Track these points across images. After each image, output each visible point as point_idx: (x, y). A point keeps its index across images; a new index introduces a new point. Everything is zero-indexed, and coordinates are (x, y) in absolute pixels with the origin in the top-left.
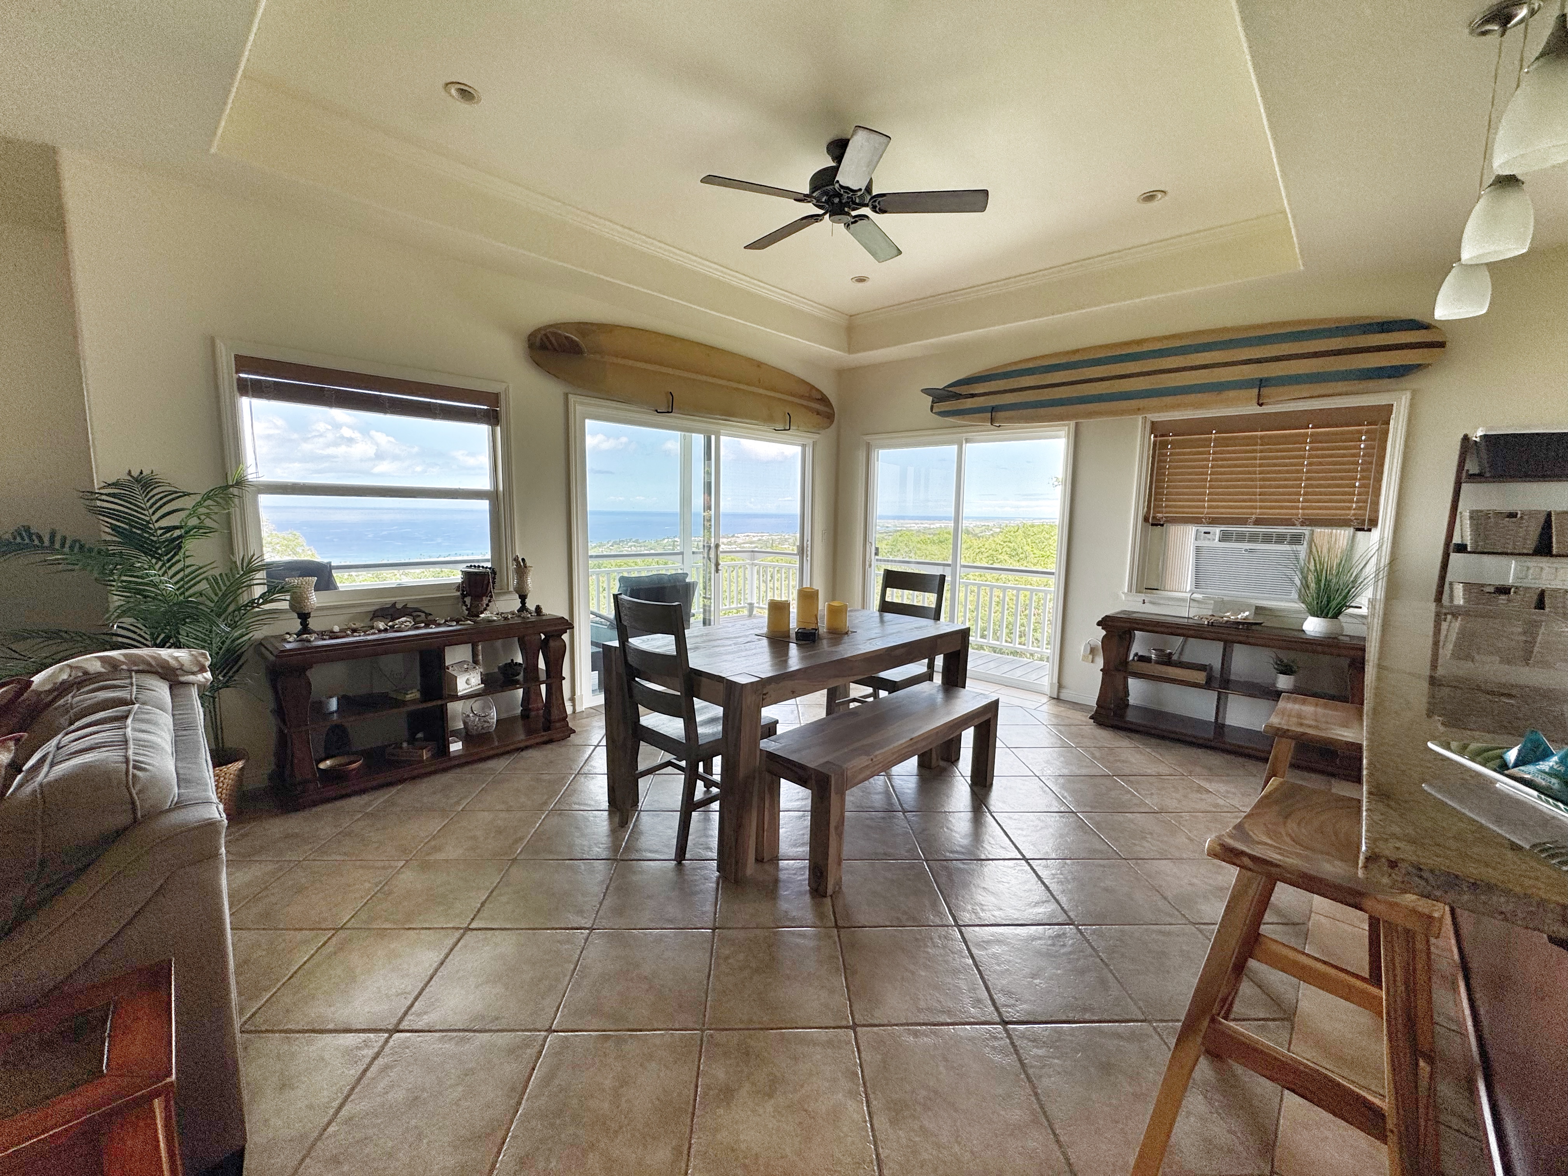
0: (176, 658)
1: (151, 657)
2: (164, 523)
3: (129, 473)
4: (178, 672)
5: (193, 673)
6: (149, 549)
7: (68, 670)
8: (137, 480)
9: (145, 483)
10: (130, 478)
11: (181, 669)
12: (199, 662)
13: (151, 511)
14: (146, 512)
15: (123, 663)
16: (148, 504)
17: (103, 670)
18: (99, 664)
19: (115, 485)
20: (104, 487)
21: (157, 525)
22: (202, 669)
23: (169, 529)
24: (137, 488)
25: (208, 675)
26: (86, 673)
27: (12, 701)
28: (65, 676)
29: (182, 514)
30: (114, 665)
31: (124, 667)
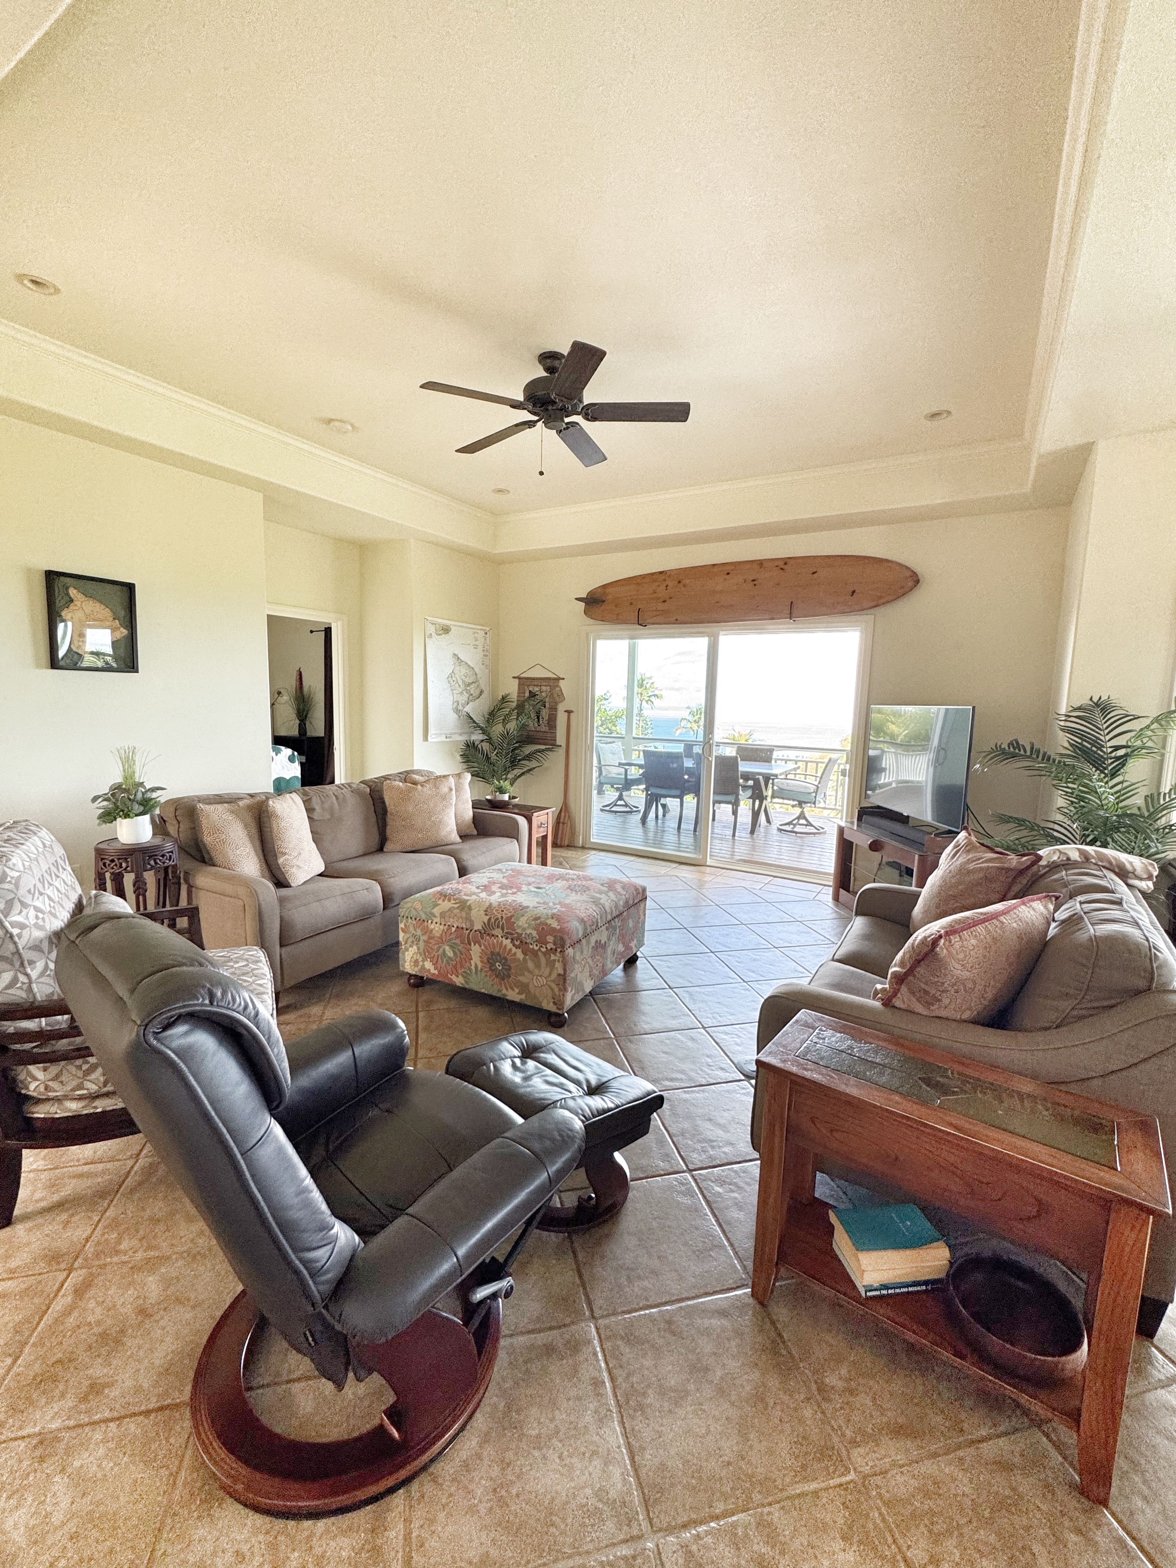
0: (1131, 863)
1: (1115, 859)
2: (1114, 743)
3: (1091, 699)
4: (1130, 875)
5: (1141, 879)
6: (1098, 763)
7: (1058, 854)
8: (1097, 705)
9: (1103, 707)
10: (1091, 703)
11: (1133, 873)
12: (1149, 871)
13: (1106, 731)
14: (1102, 733)
15: (1093, 858)
16: (1105, 726)
17: (1079, 859)
18: (1077, 854)
19: (1079, 709)
20: (1071, 711)
21: (1109, 744)
22: (1150, 878)
23: (1117, 748)
24: (1097, 711)
25: (1150, 884)
26: (1068, 859)
27: (1028, 868)
28: (1055, 858)
29: (1129, 735)
30: (1086, 857)
31: (1093, 861)
